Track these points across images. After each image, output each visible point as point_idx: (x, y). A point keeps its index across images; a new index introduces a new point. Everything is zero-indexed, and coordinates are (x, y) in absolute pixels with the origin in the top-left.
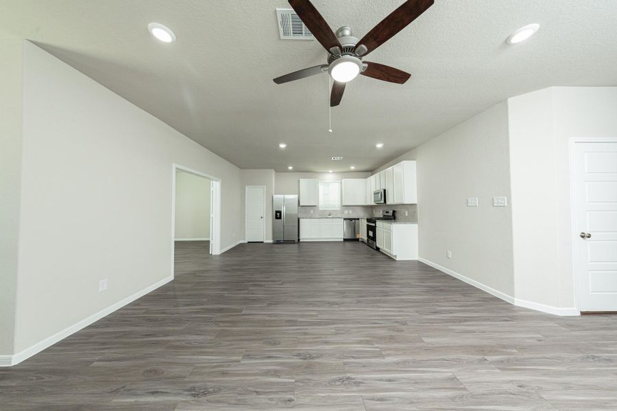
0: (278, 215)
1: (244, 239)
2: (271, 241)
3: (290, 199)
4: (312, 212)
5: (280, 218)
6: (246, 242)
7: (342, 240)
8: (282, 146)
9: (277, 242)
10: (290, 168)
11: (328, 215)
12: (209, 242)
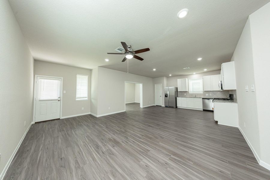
0: (166, 96)
1: (155, 104)
2: (164, 106)
3: (171, 89)
4: (185, 94)
5: (167, 97)
6: (155, 105)
7: (202, 110)
8: (154, 70)
9: (166, 107)
10: (170, 75)
11: (195, 96)
12: (139, 103)
